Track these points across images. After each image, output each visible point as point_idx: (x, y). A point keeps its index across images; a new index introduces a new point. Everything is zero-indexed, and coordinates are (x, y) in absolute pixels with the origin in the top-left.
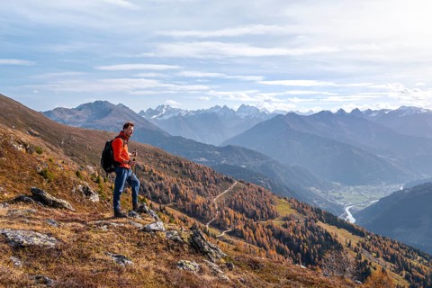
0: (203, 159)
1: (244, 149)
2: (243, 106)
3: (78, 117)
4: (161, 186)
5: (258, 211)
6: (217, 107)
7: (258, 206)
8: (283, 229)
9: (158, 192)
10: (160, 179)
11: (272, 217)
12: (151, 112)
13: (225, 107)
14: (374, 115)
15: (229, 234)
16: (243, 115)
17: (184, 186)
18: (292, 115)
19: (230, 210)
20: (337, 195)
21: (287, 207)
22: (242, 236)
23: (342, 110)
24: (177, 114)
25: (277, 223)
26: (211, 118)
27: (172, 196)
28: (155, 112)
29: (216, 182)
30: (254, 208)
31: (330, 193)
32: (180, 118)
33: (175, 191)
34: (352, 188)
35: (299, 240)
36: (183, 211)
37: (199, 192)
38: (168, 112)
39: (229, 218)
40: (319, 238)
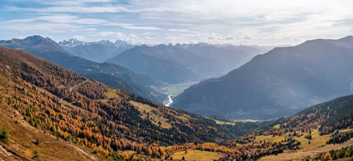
1: (114, 65)
2: (118, 41)
3: (24, 44)
4: (41, 79)
5: (95, 95)
6: (103, 41)
7: (95, 92)
8: (107, 104)
9: (39, 81)
10: (42, 75)
11: (103, 98)
12: (65, 42)
13: (108, 41)
15: (74, 104)
16: (118, 46)
17: (55, 80)
18: (144, 46)
19: (77, 93)
21: (115, 94)
22: (80, 105)
23: (170, 44)
24: (79, 44)
25: (104, 101)
26: (99, 47)
27: (46, 84)
28: (68, 43)
29: (75, 79)
30: (93, 93)
32: (81, 47)
33: (49, 82)
35: (114, 110)
36: (50, 91)
37: (63, 83)
38: (75, 43)
39: (75, 97)
40: (127, 108)
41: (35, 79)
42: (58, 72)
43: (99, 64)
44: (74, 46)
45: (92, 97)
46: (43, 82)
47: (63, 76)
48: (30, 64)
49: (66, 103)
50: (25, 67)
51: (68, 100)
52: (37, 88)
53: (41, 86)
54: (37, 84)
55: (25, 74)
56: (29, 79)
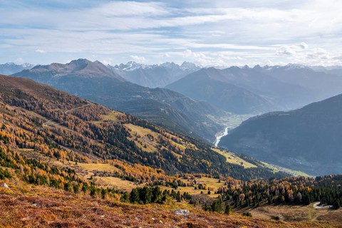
0: (139, 96)
2: (185, 62)
6: (168, 63)
7: (91, 115)
10: (35, 100)
12: (122, 66)
14: (269, 69)
15: (61, 125)
16: (184, 68)
18: (212, 70)
20: (225, 120)
21: (114, 117)
22: (67, 125)
23: (246, 66)
24: (139, 67)
28: (126, 66)
29: (75, 103)
30: (88, 115)
31: (222, 118)
32: (141, 71)
34: (238, 116)
36: (40, 114)
37: (59, 107)
38: (134, 66)
39: (65, 119)
40: (118, 130)
41: (26, 104)
42: (58, 97)
43: (151, 90)
44: (132, 69)
45: (85, 119)
46: (35, 106)
47: (62, 101)
48: (26, 90)
49: (53, 123)
50: (19, 93)
51: (57, 121)
52: (27, 111)
53: (31, 110)
54: (27, 108)
55: (17, 99)
56: (19, 104)
